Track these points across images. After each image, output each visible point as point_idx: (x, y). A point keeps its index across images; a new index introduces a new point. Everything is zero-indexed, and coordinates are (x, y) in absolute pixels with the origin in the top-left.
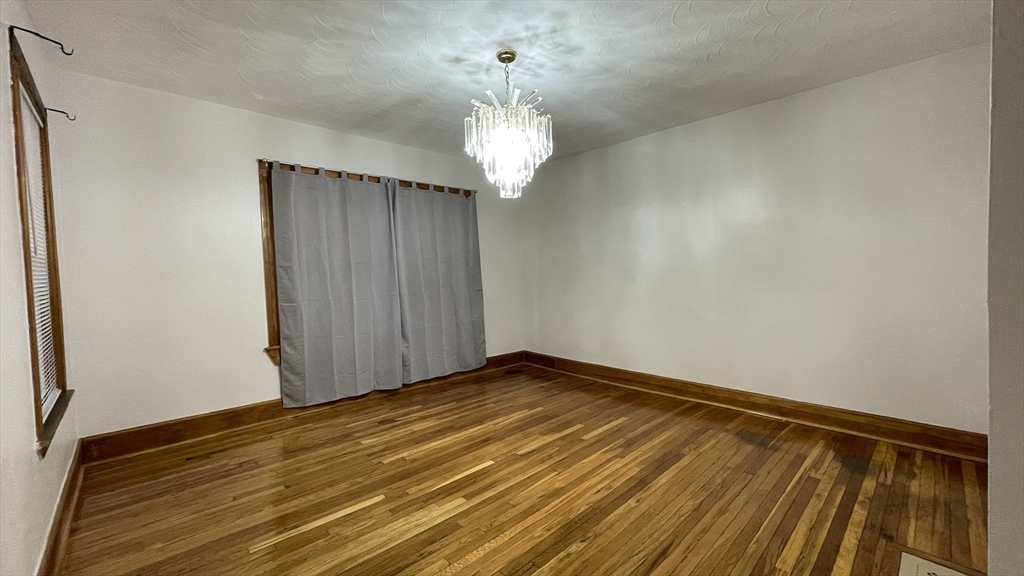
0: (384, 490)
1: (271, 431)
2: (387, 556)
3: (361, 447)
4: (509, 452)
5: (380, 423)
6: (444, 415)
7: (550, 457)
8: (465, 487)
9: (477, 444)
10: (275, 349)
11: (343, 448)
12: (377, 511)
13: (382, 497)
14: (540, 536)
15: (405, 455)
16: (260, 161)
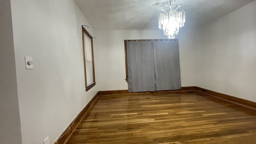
0: (138, 112)
1: (125, 96)
2: (131, 125)
3: (139, 102)
4: (174, 112)
5: (146, 98)
6: (162, 100)
7: (186, 117)
8: (156, 117)
9: (167, 108)
10: (127, 79)
11: (136, 102)
12: (134, 116)
13: (137, 113)
14: (169, 135)
15: (147, 106)
16: (124, 40)
